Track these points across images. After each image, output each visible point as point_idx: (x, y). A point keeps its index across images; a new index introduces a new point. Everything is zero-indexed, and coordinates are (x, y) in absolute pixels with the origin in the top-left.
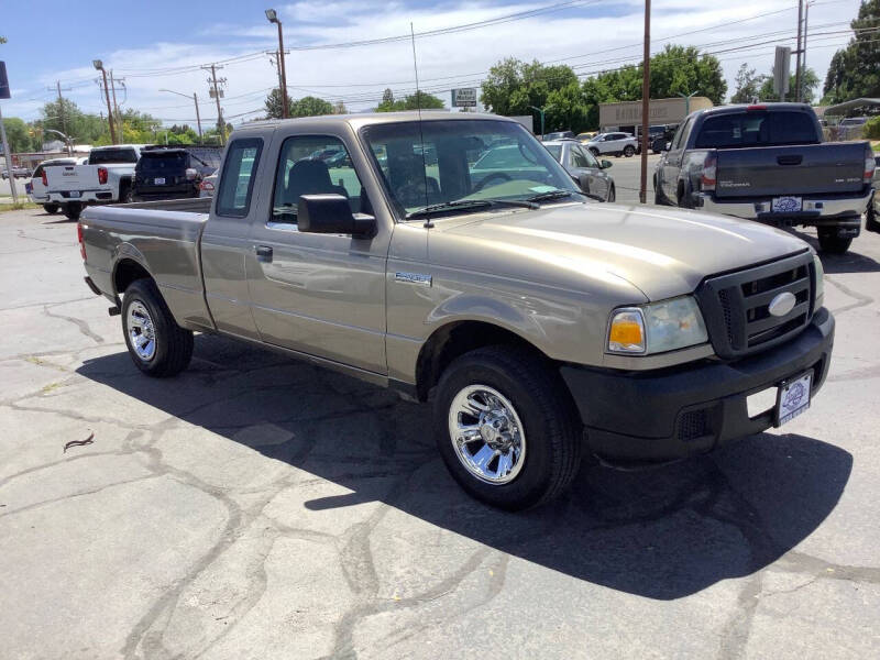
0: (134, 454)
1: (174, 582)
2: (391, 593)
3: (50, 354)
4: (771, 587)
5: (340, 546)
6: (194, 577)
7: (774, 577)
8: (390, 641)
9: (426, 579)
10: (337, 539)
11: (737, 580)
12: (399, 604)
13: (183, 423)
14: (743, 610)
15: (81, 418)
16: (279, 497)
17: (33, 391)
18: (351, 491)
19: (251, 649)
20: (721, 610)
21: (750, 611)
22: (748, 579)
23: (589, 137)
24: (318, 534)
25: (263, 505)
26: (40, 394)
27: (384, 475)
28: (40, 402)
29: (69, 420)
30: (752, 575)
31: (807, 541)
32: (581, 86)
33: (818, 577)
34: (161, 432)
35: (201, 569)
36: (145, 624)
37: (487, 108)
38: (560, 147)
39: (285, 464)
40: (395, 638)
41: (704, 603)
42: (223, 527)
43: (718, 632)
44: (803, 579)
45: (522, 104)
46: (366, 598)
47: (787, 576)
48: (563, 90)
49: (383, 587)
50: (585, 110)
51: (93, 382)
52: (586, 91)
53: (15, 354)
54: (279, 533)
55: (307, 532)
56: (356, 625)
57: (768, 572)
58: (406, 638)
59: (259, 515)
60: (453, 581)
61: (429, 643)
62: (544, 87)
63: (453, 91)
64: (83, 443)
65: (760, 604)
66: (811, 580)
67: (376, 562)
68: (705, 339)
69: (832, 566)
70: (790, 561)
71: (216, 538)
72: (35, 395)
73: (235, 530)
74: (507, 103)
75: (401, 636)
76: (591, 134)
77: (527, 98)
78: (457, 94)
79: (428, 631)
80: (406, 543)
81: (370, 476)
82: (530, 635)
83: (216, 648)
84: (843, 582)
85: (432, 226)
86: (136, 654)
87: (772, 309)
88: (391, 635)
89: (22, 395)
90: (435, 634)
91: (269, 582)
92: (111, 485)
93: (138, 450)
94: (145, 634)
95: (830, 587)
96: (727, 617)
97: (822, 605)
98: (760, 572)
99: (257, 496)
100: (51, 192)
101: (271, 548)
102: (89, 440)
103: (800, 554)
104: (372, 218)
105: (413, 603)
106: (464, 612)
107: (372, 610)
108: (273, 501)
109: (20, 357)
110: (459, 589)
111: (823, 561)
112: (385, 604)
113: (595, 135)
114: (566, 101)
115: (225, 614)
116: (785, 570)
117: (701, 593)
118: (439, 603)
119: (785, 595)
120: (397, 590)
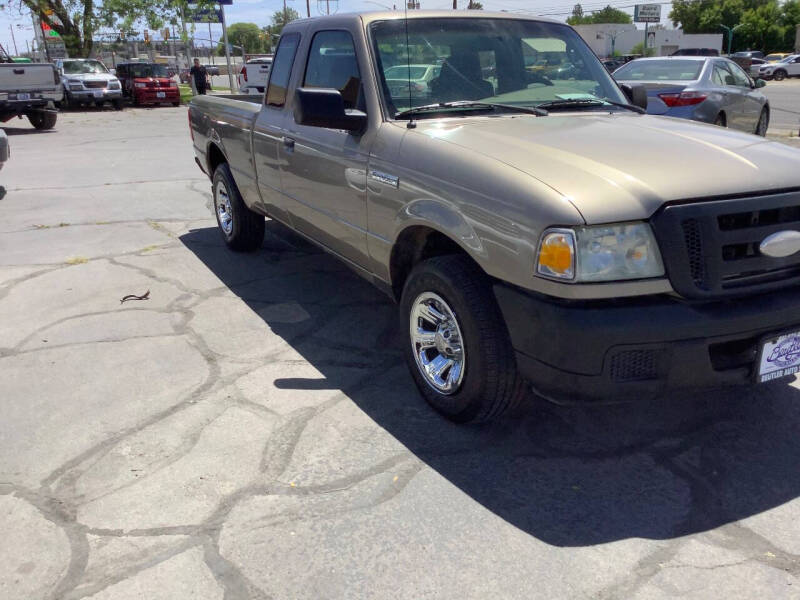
0: (172, 314)
1: (122, 430)
2: (289, 480)
3: (170, 220)
4: (685, 559)
5: (278, 426)
6: (140, 429)
7: (697, 549)
8: (261, 523)
9: (331, 472)
10: (280, 417)
11: (650, 541)
12: (291, 491)
13: (230, 293)
14: (635, 577)
15: (153, 277)
16: (258, 371)
17: (135, 249)
18: (323, 377)
19: (140, 504)
20: (610, 570)
21: (641, 579)
22: (664, 543)
23: (779, 58)
24: (267, 410)
25: (240, 375)
26: (138, 254)
27: (363, 366)
28: (133, 260)
29: (144, 277)
30: (671, 541)
31: (764, 516)
32: (781, 5)
33: (751, 559)
34: (207, 298)
35: (149, 423)
36: (75, 462)
37: (675, 25)
38: (702, 63)
39: (284, 342)
40: (265, 523)
41: (595, 559)
42: (194, 389)
43: (589, 594)
44: (732, 556)
45: (713, 21)
46: (266, 479)
47: (712, 550)
48: (759, 9)
49: (288, 472)
50: (782, 31)
51: (185, 248)
52: (786, 11)
53: (142, 218)
54: (236, 403)
55: (261, 407)
56: (241, 501)
57: (693, 541)
58: (275, 524)
59: (231, 384)
60: (356, 479)
61: (293, 533)
62: (739, 6)
63: (637, 7)
64: (140, 298)
65: (659, 573)
66: (739, 560)
67: (299, 445)
68: (662, 273)
69: (774, 550)
70: (728, 534)
71: (181, 398)
72: (132, 253)
73: (203, 393)
74: (698, 21)
75: (271, 521)
76: (782, 55)
77: (719, 17)
78: (640, 10)
79: (300, 522)
80: (336, 434)
81: (349, 365)
82: (390, 550)
83: (116, 495)
84: (777, 572)
85: (414, 126)
86: (51, 486)
87: (764, 248)
88: (263, 518)
89: (124, 252)
90: (303, 527)
91: (197, 446)
92: (135, 337)
93: (178, 311)
94: (69, 471)
95: (758, 573)
96: (611, 580)
97: (734, 592)
98: (682, 539)
99: (241, 366)
100: (251, 87)
101: (219, 415)
102: (145, 297)
103: (744, 529)
104: (364, 114)
105: (304, 492)
106: (344, 511)
107: (264, 490)
108: (252, 373)
109: (146, 221)
110: (355, 488)
111: (769, 543)
112: (278, 489)
113: (785, 57)
114: (762, 21)
115: (141, 466)
116: (716, 543)
117: (599, 547)
118: (327, 497)
119: (695, 571)
120: (298, 477)
